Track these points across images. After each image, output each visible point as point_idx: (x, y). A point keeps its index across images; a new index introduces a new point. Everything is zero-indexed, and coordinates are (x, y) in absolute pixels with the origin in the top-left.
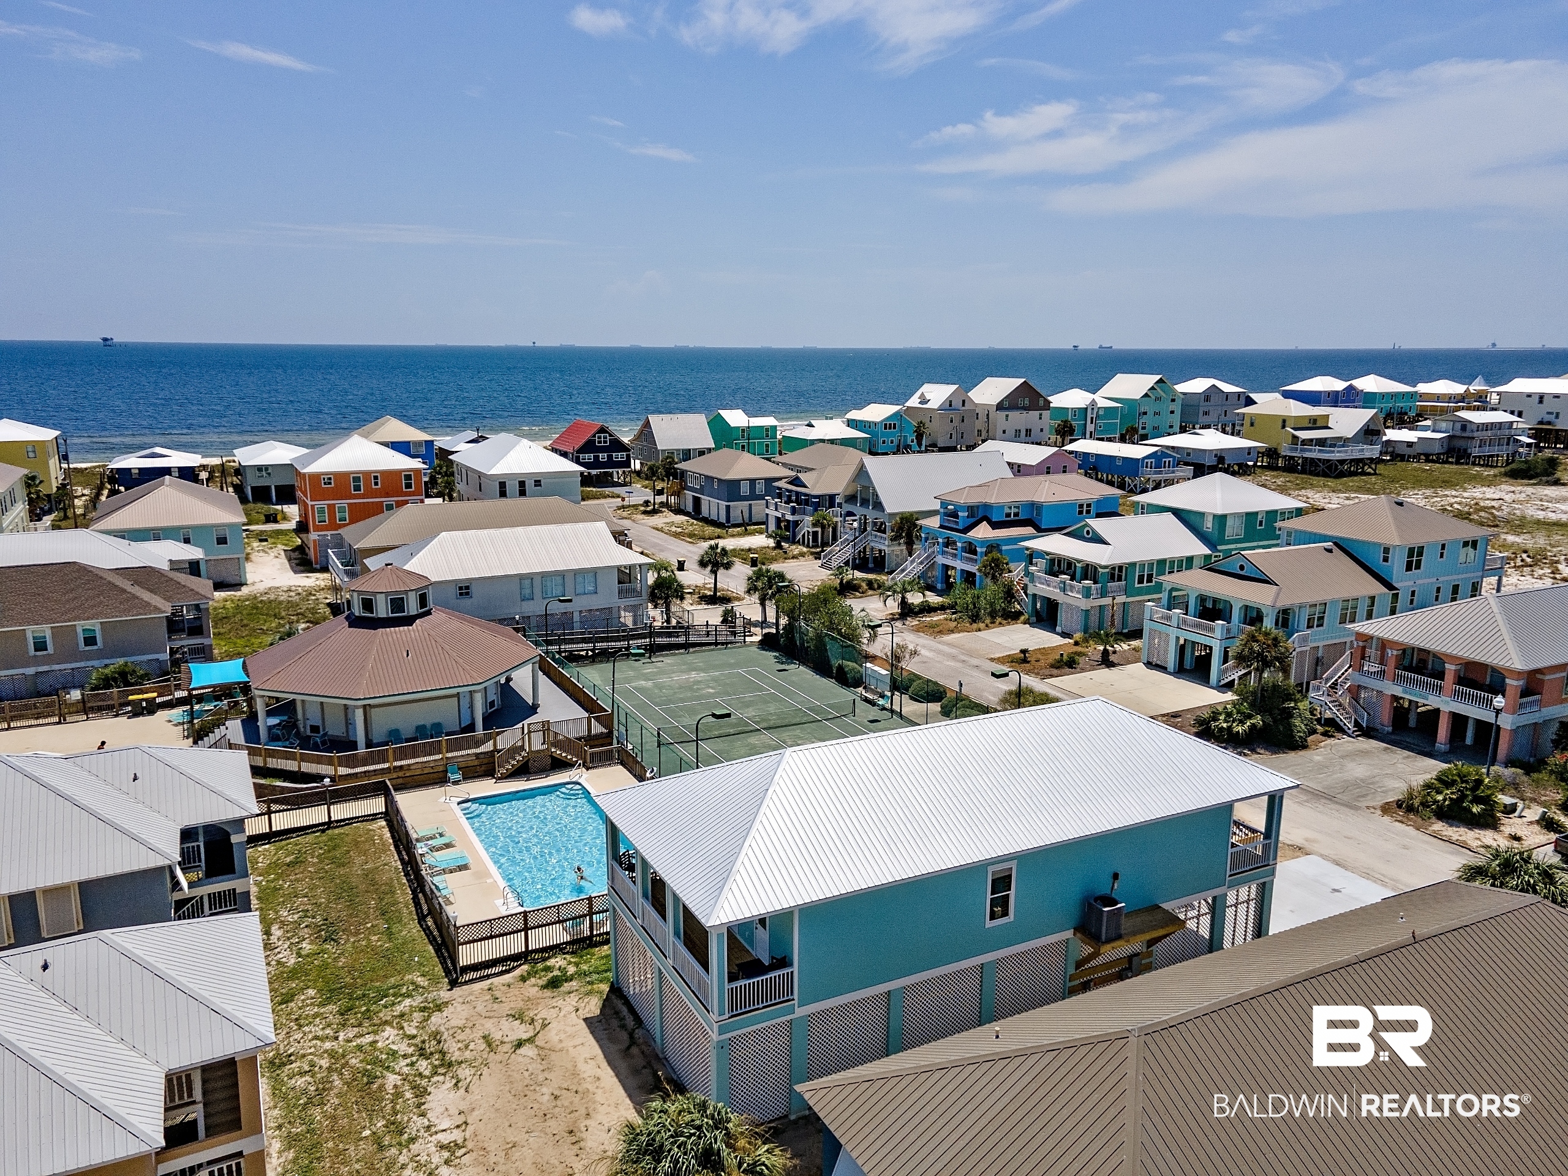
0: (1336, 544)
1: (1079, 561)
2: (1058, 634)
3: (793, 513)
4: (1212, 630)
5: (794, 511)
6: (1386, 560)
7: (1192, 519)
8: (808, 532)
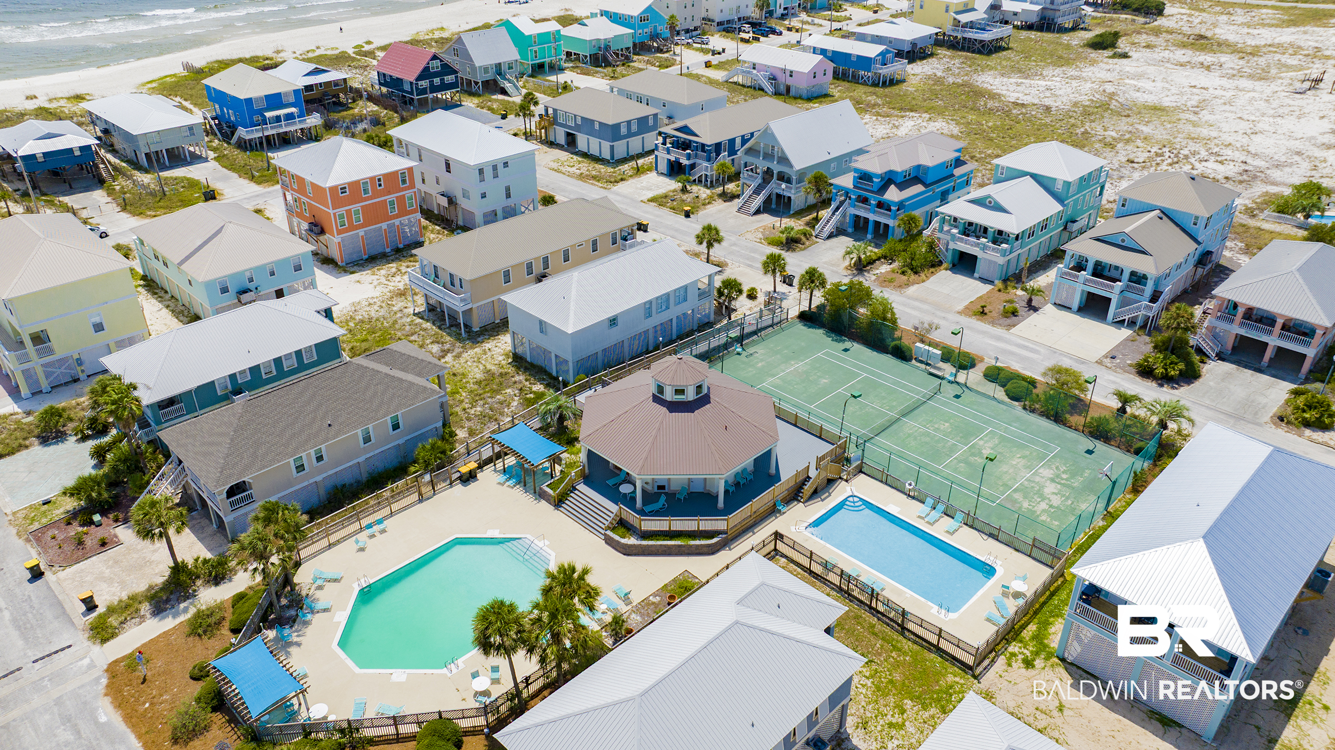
0: (1162, 212)
1: (992, 228)
2: (975, 279)
3: (689, 159)
4: (1113, 287)
5: (689, 157)
6: (1195, 224)
7: (1045, 182)
8: (706, 175)
